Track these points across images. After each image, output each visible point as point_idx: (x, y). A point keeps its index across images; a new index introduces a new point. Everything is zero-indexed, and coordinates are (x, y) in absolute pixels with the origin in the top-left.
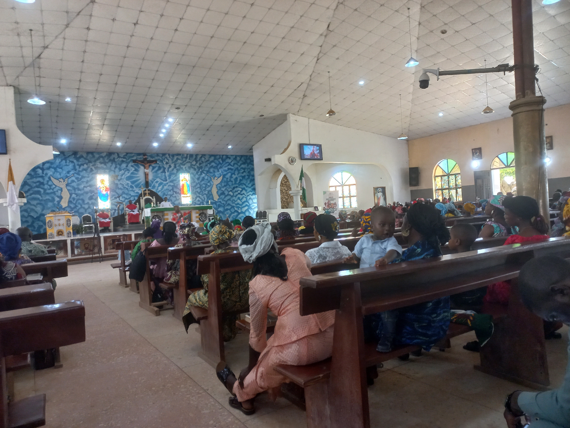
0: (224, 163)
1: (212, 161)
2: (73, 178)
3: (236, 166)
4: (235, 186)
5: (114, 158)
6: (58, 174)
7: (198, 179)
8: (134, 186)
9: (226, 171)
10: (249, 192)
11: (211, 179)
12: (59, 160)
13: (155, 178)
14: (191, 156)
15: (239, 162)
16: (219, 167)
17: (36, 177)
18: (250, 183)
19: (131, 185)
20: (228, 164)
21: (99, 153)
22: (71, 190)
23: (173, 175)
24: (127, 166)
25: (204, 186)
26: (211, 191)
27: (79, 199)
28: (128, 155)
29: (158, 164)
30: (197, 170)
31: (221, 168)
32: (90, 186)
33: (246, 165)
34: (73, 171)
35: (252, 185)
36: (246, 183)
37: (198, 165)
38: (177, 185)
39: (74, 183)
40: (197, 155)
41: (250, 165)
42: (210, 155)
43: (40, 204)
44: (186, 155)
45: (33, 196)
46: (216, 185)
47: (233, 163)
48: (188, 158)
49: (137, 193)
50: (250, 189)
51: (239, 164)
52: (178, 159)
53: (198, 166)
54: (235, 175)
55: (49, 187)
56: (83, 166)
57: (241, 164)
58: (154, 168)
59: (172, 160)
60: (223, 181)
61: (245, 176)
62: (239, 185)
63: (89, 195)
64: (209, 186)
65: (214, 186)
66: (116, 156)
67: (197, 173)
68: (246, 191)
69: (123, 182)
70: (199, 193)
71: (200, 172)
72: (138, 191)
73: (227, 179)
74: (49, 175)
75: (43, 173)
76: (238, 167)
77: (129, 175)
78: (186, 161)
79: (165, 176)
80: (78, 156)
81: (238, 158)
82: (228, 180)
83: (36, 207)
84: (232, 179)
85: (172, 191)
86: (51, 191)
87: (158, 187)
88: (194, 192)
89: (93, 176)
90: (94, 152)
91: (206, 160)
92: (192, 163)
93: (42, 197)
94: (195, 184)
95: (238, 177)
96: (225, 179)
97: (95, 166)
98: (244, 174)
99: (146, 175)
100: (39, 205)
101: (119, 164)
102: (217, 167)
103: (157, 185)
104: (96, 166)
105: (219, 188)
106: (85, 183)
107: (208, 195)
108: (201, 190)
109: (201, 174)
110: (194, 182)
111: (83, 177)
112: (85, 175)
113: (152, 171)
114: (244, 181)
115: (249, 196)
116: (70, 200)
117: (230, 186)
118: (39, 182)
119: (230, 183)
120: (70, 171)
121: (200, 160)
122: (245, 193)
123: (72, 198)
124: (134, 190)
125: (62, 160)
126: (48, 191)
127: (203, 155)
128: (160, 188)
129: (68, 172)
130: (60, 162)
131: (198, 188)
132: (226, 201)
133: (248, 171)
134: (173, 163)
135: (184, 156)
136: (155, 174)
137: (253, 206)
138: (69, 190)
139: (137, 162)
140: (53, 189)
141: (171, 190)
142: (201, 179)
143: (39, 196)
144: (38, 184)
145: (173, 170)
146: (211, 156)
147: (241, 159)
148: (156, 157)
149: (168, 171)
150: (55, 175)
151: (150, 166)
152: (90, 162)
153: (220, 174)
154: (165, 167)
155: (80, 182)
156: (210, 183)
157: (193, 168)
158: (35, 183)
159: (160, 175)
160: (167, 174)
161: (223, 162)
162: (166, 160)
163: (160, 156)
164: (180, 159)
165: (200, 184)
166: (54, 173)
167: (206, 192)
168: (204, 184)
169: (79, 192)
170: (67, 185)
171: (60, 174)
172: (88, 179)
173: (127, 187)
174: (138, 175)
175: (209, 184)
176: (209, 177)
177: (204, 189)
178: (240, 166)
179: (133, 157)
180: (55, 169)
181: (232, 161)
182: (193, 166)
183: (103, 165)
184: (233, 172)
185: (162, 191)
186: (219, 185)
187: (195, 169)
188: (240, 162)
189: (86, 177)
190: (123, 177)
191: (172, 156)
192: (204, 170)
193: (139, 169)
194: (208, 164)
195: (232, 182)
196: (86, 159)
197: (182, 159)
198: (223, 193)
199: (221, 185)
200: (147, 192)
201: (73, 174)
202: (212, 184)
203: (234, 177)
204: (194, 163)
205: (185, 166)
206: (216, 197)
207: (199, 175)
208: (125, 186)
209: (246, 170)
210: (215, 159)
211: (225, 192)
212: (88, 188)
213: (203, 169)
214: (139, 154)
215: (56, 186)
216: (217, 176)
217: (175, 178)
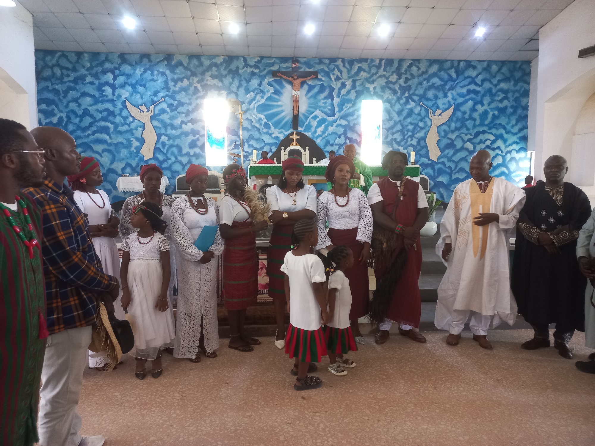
0: (461, 78)
1: (434, 75)
2: (164, 106)
3: (487, 85)
4: (481, 129)
5: (238, 68)
6: (139, 95)
7: (399, 113)
8: (271, 124)
9: (461, 95)
10: (511, 145)
11: (427, 115)
12: (140, 71)
13: (312, 110)
14: (390, 62)
15: (495, 77)
16: (447, 87)
17: (102, 102)
18: (516, 124)
19: (265, 123)
20: (469, 80)
21: (211, 57)
22: (160, 128)
23: (348, 103)
24: (260, 84)
25: (410, 127)
26: (424, 139)
27: (172, 146)
28: (263, 61)
29: (321, 80)
30: (399, 94)
31: (452, 88)
32: (193, 121)
33: (512, 83)
34: (163, 91)
35: (521, 130)
36: (508, 123)
37: (402, 82)
38: (354, 124)
39: (165, 114)
40: (401, 61)
41: (520, 84)
42: (430, 60)
43: (109, 151)
44: (378, 61)
45: (97, 135)
46: (438, 127)
47: (480, 77)
48: (383, 67)
49: (277, 138)
50: (515, 138)
51: (495, 81)
52: (360, 69)
53: (403, 84)
54: (483, 105)
55: (123, 121)
56: (182, 82)
57: (499, 81)
58: (311, 88)
59: (349, 71)
60: (454, 119)
61: (506, 108)
62: (490, 129)
63: (191, 138)
64: (422, 129)
65: (434, 129)
66: (240, 63)
67: (399, 99)
68: (505, 141)
69: (251, 116)
70: (399, 143)
71: (406, 97)
72: (279, 135)
73: (464, 113)
74: (123, 97)
75: (114, 95)
76: (492, 86)
77: (263, 101)
78: (377, 73)
79: (332, 104)
80: (173, 63)
81: (494, 68)
82: (467, 116)
83: (102, 157)
84: (476, 115)
85: (343, 137)
86: (125, 128)
87: (317, 127)
88: (389, 139)
89: (199, 101)
90: (202, 55)
91: (420, 72)
92: (390, 79)
93: (110, 138)
94: (392, 123)
95: (489, 110)
96: (459, 114)
97: (203, 84)
98: (506, 103)
99: (295, 101)
100: (106, 153)
101: (245, 79)
102: (443, 86)
103: (314, 123)
104: (205, 82)
105: (443, 133)
106: (184, 115)
107: (419, 147)
108: (404, 136)
109: (407, 102)
110: (390, 119)
111: (181, 104)
112: (183, 100)
113: (306, 95)
114: (503, 120)
115: (510, 152)
116: (157, 146)
117: (468, 129)
118: (107, 110)
119: (470, 124)
120: (159, 92)
121: (408, 73)
122: (503, 147)
123: (160, 142)
124: (270, 132)
125: (145, 71)
126: (121, 128)
127: (414, 60)
128: (320, 130)
129: (156, 94)
130: (142, 75)
131: (398, 131)
132: (457, 163)
133: (515, 96)
134: (349, 78)
135: (374, 63)
136: (312, 100)
137: (517, 176)
138: (155, 127)
139: (278, 74)
140: (129, 126)
141: (341, 135)
142: (405, 113)
143: (106, 137)
144: (105, 114)
145: (349, 92)
146: (432, 62)
147: (499, 70)
148: (317, 66)
149: (338, 96)
150: (133, 97)
151: (303, 83)
152: (194, 74)
153: (449, 102)
154: (334, 87)
155: (176, 112)
156: (425, 122)
157: (390, 89)
158: (101, 112)
159: (321, 104)
160: (336, 101)
161: (458, 76)
162: (336, 72)
163: (325, 64)
164: (364, 71)
165: (402, 125)
166: (131, 95)
167: (414, 142)
168: (411, 123)
169: (173, 132)
170: (153, 118)
171: (142, 98)
172: (190, 108)
173: (258, 125)
174: (279, 103)
175: (421, 124)
176: (423, 109)
177: (410, 134)
178: (496, 86)
179: (273, 65)
180: (134, 86)
181: (480, 74)
182: (391, 86)
183: (216, 81)
184: (479, 98)
185: (324, 136)
186: (445, 127)
187: (395, 92)
188: (498, 78)
189: (186, 103)
190: (252, 106)
191: (348, 63)
192: (414, 94)
193: (282, 91)
194: (425, 80)
195: (475, 120)
196: (186, 68)
197: (370, 70)
198: (451, 145)
199: (449, 127)
200: (295, 137)
201: (164, 97)
202: (429, 123)
203: (480, 109)
204: (394, 78)
205: (375, 84)
206: (434, 154)
207: (401, 105)
208: (254, 123)
209: (510, 95)
210: (440, 70)
211: (455, 143)
212: (190, 124)
213: (411, 92)
214: (284, 60)
215: (134, 119)
216: (441, 106)
217: (351, 110)
